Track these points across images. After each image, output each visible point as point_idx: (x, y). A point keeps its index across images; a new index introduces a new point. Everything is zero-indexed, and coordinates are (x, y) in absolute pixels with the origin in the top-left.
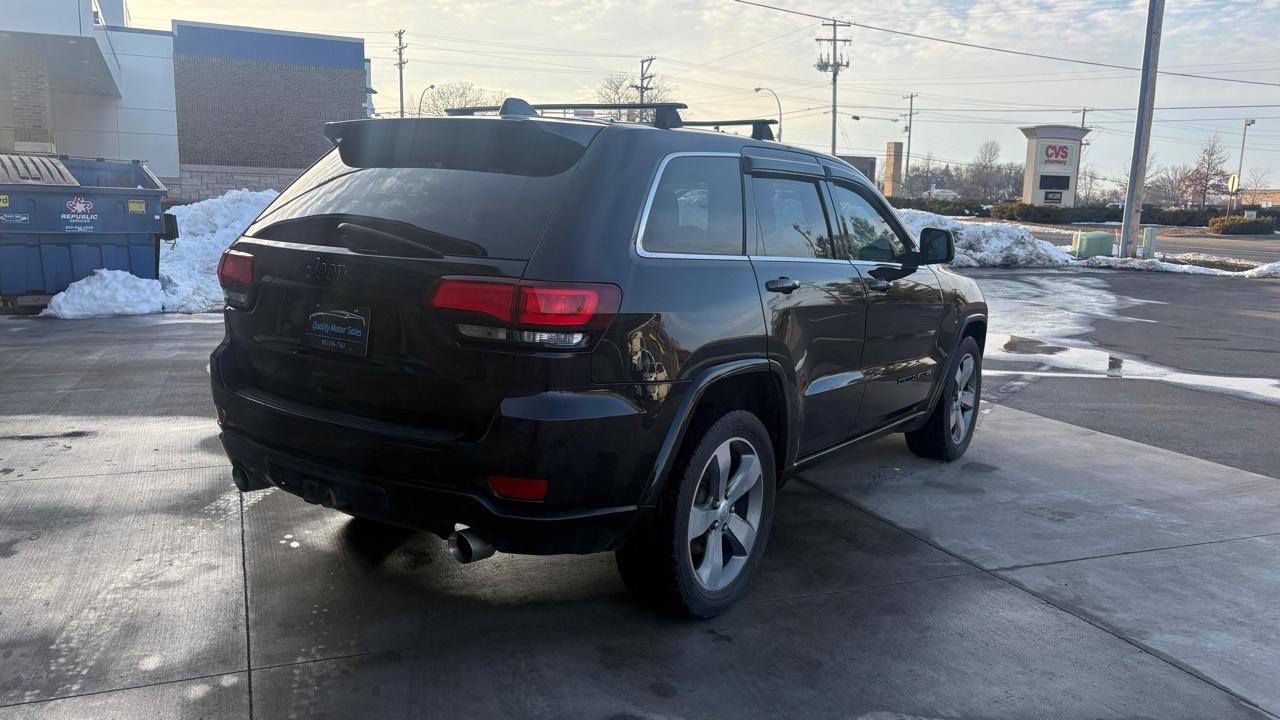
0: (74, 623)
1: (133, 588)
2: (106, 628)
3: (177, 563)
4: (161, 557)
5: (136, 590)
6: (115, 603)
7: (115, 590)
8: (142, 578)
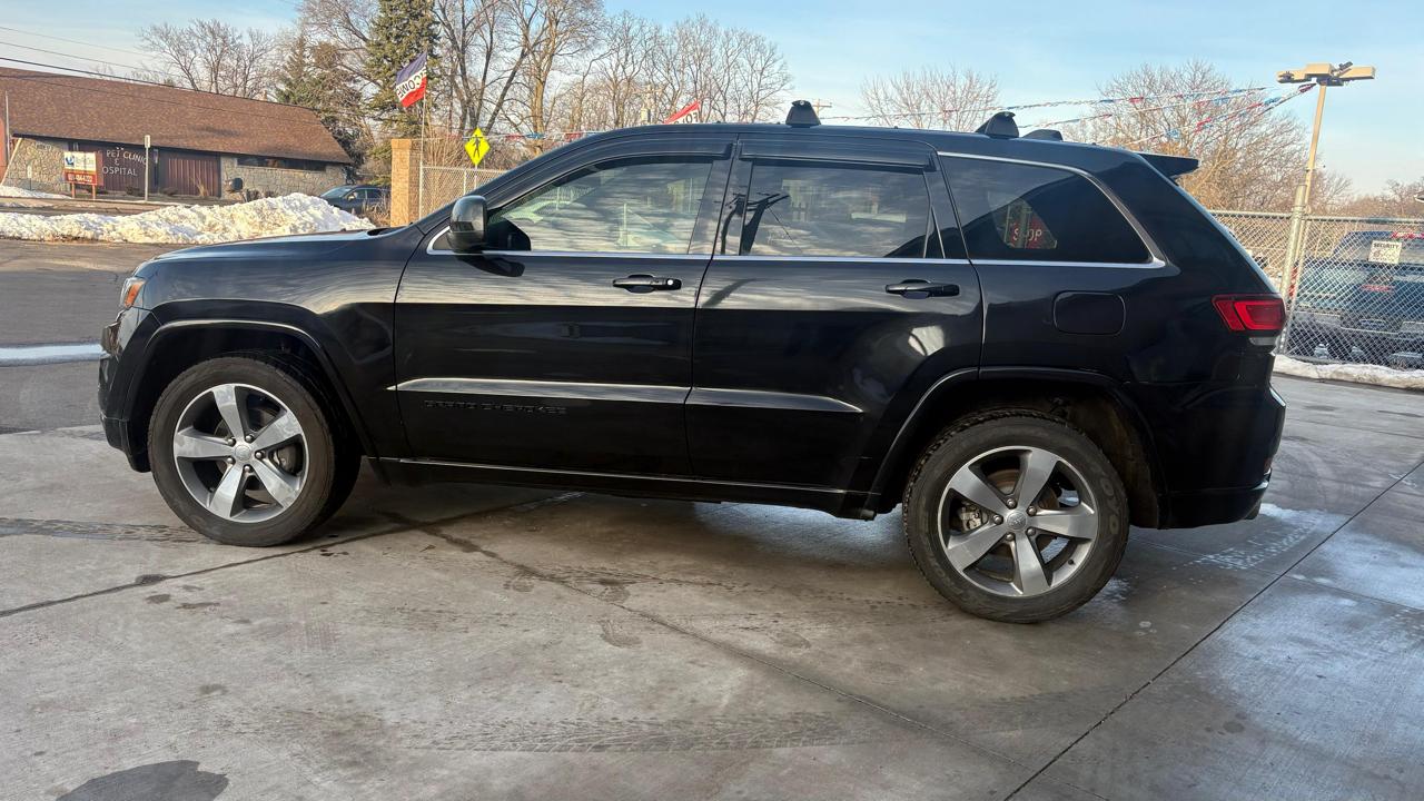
0: (1404, 646)
1: (1339, 652)
2: (1375, 633)
3: (1283, 657)
4: (1295, 670)
5: (1338, 649)
6: (1361, 647)
7: (1359, 657)
8: (1327, 658)
